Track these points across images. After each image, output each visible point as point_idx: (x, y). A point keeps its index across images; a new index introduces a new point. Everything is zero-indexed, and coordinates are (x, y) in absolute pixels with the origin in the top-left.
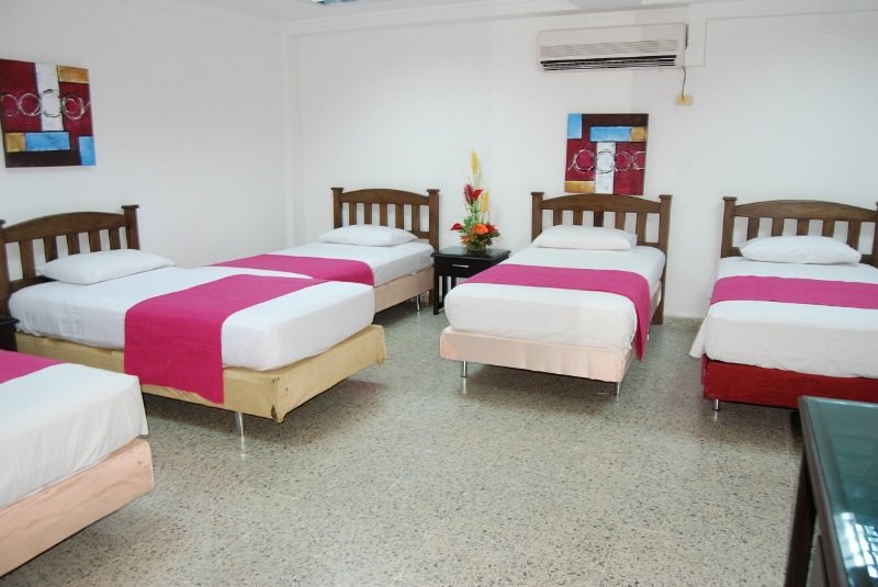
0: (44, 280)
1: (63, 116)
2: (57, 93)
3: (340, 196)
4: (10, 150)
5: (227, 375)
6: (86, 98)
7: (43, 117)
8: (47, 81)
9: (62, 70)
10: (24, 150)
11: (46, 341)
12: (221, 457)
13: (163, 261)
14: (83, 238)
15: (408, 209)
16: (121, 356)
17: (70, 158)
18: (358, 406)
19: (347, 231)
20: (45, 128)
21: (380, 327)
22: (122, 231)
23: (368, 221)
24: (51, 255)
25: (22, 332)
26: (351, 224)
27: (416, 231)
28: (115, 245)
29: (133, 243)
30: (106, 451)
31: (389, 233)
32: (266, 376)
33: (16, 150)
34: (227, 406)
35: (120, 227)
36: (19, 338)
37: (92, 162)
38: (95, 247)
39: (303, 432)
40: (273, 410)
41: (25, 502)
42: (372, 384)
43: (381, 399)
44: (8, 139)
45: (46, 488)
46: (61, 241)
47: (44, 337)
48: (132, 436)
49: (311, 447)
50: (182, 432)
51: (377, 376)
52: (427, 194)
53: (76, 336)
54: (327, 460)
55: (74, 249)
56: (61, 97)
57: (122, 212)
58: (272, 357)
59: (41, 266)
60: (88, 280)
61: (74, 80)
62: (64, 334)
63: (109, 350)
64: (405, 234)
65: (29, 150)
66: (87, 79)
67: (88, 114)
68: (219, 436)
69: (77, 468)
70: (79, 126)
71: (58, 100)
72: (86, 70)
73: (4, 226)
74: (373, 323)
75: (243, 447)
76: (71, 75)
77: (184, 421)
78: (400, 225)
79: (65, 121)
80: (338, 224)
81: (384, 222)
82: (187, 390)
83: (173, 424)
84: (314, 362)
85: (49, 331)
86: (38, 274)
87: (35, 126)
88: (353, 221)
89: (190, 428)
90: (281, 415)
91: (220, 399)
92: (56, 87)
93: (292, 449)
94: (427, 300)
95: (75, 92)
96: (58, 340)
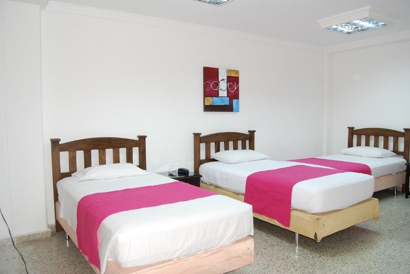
0: (214, 160)
1: (228, 90)
2: (226, 81)
3: (352, 131)
4: (206, 104)
5: (293, 213)
6: (238, 83)
7: (220, 90)
8: (223, 75)
9: (229, 71)
10: (211, 104)
11: (212, 186)
12: (286, 254)
13: (264, 156)
14: (231, 143)
15: (391, 139)
16: (243, 197)
17: (229, 108)
18: (362, 241)
19: (355, 149)
20: (220, 95)
21: (377, 199)
22: (247, 142)
23: (367, 144)
24: (218, 150)
25: (202, 182)
26: (357, 146)
27: (396, 151)
28: (244, 148)
29: (252, 147)
30: (234, 239)
31: (380, 151)
32: (313, 216)
33: (208, 104)
34: (291, 229)
35: (246, 140)
36: (201, 184)
37: (238, 111)
38: (235, 148)
39: (330, 250)
40: (316, 234)
41: (196, 256)
42: (370, 231)
43: (376, 240)
44: (205, 100)
45: (206, 251)
46: (222, 144)
47: (211, 185)
48: (246, 235)
49: (335, 259)
50: (267, 238)
51: (373, 226)
52: (403, 131)
53: (224, 186)
54: (344, 268)
55: (227, 148)
56: (227, 82)
57: (248, 133)
58: (317, 207)
59: (213, 155)
60: (232, 162)
61: (233, 75)
62: (219, 184)
63: (238, 194)
64: (389, 152)
65: (213, 104)
66: (238, 75)
67: (238, 89)
68: (285, 244)
69: (220, 244)
70: (234, 95)
71: (226, 84)
72: (238, 71)
73: (201, 136)
74: (372, 197)
75: (297, 251)
76: (232, 73)
77: (268, 233)
78: (386, 147)
79: (228, 92)
80: (350, 145)
81: (376, 145)
82: (272, 218)
83: (263, 234)
84: (340, 213)
85: (214, 182)
86: (211, 158)
87: (216, 94)
88: (359, 144)
89: (271, 237)
90: (319, 238)
91: (288, 225)
92: (226, 78)
93: (324, 257)
94: (400, 190)
95: (233, 80)
96: (217, 187)
